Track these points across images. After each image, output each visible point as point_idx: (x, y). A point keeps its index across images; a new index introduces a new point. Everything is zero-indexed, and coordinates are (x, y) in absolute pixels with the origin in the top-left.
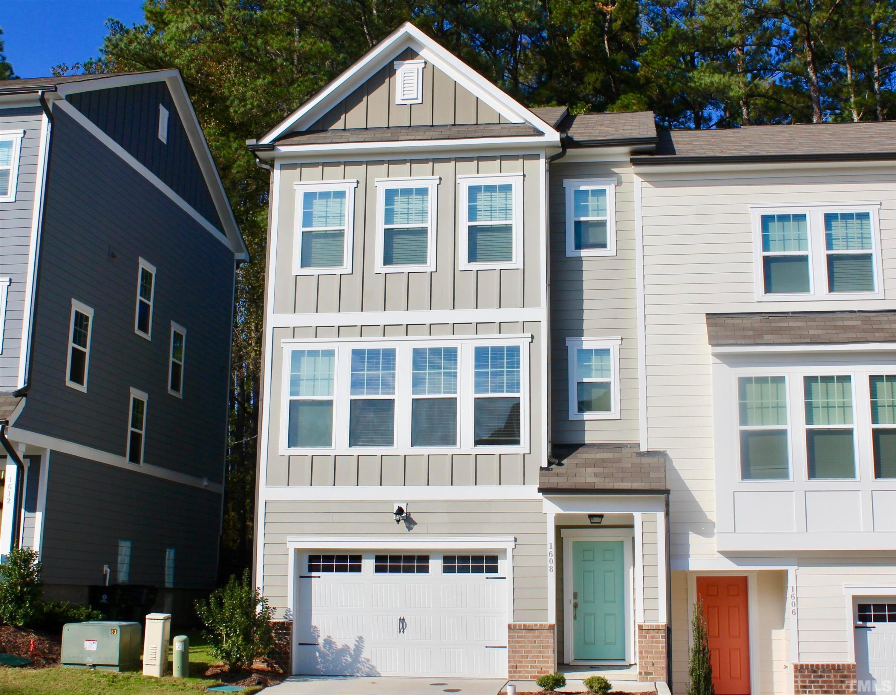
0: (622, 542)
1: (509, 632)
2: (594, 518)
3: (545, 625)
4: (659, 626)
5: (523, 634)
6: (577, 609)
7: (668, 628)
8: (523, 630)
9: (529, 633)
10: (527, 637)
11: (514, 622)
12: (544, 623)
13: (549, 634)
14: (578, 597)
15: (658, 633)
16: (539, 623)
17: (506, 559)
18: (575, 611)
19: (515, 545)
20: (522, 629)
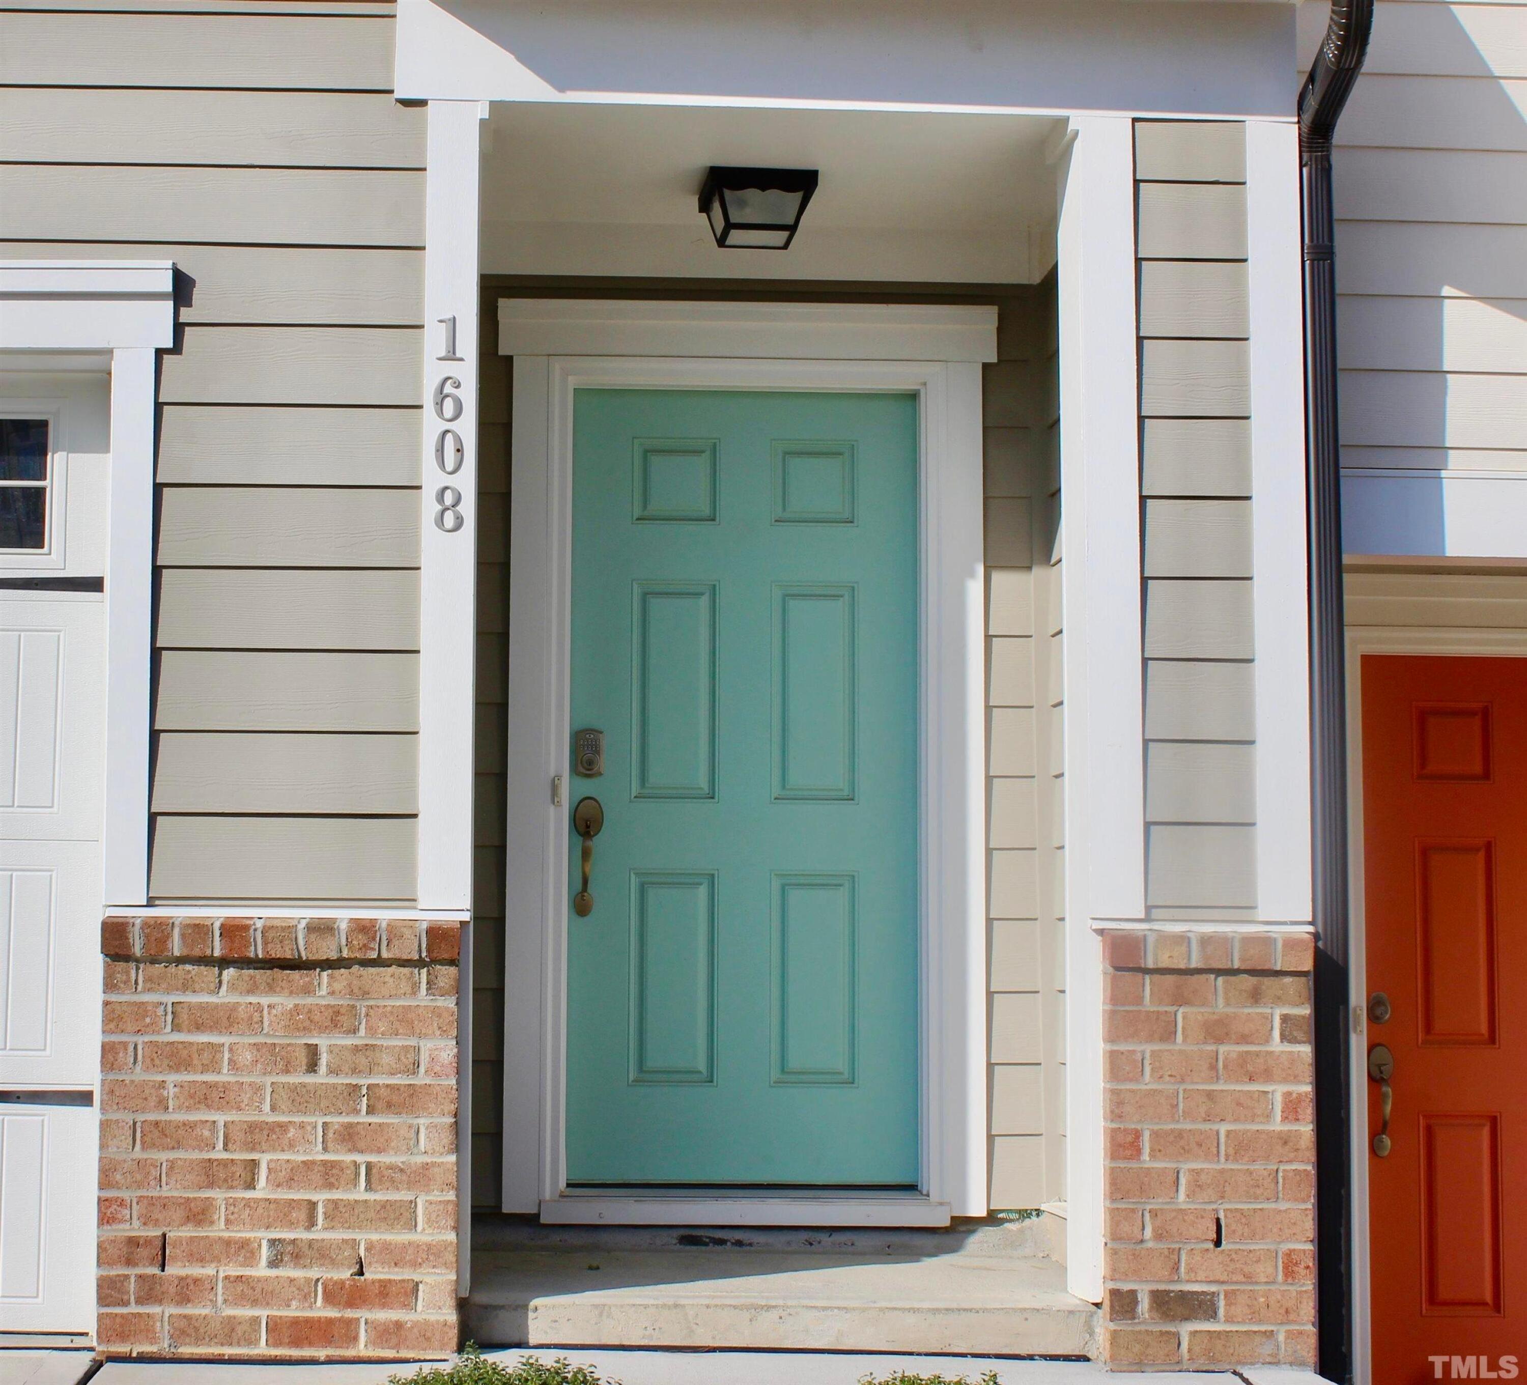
0: (913, 397)
1: (109, 985)
2: (752, 194)
3: (394, 930)
4: (1266, 941)
5: (224, 997)
6: (599, 842)
7: (1320, 957)
8: (223, 963)
9: (271, 988)
10: (254, 1021)
11: (151, 902)
12: (383, 915)
13: (423, 997)
14: (605, 762)
15: (1256, 996)
16: (343, 915)
17: (106, 449)
18: (586, 854)
19: (179, 329)
20: (205, 961)
